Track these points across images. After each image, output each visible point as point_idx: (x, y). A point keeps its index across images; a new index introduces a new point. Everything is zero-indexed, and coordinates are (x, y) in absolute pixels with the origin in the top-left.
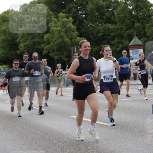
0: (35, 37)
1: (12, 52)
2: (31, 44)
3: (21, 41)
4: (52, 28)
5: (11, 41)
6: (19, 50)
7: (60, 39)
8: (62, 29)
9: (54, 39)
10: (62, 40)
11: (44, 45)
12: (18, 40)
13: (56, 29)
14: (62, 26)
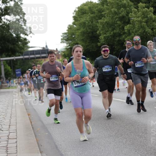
0: (116, 29)
1: (93, 44)
2: (111, 36)
3: (101, 33)
4: (133, 19)
5: (91, 33)
6: (100, 42)
7: (141, 29)
8: (143, 19)
9: (134, 30)
10: (143, 31)
11: (125, 36)
12: (98, 32)
13: (136, 19)
14: (143, 16)
